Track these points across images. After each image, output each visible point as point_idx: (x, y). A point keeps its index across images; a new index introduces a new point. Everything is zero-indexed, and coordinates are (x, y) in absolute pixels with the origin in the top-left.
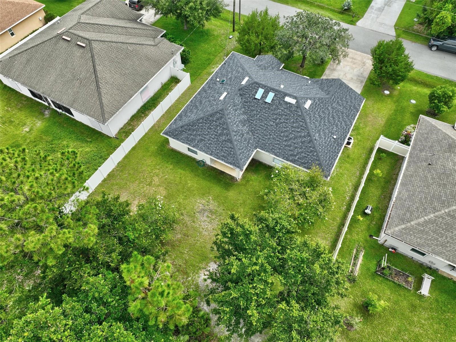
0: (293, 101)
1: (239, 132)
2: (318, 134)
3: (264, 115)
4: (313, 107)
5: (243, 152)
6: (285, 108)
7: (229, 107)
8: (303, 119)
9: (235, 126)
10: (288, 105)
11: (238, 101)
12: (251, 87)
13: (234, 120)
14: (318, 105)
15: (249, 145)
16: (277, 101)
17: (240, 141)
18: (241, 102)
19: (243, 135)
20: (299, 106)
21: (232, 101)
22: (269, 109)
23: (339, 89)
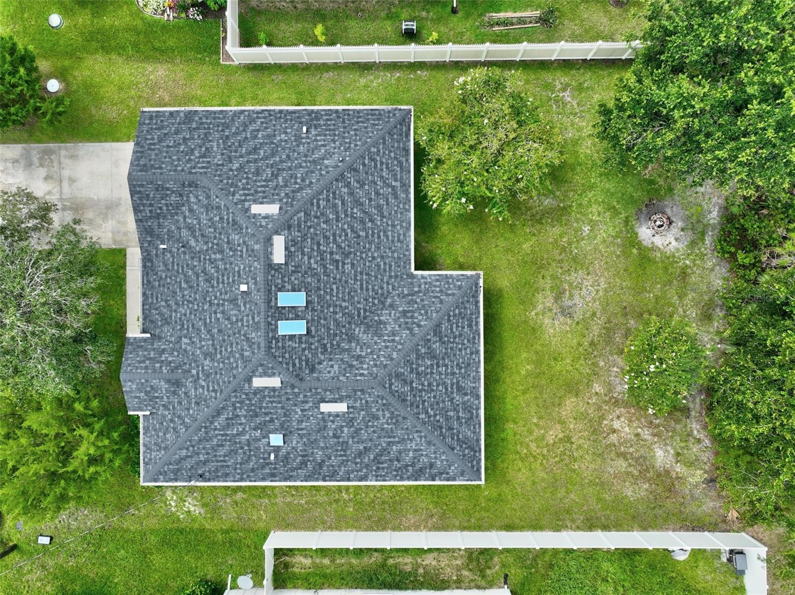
0: (279, 242)
1: (407, 323)
2: (326, 162)
3: (338, 293)
4: (265, 197)
5: (441, 291)
6: (303, 254)
7: (362, 375)
8: (312, 204)
9: (397, 338)
10: (293, 249)
11: (332, 366)
12: (283, 357)
13: (387, 347)
14: (249, 189)
15: (416, 289)
16: (293, 278)
17: (423, 312)
18: (331, 360)
19: (404, 312)
20: (284, 225)
21: (341, 378)
22: (319, 289)
23: (161, 168)
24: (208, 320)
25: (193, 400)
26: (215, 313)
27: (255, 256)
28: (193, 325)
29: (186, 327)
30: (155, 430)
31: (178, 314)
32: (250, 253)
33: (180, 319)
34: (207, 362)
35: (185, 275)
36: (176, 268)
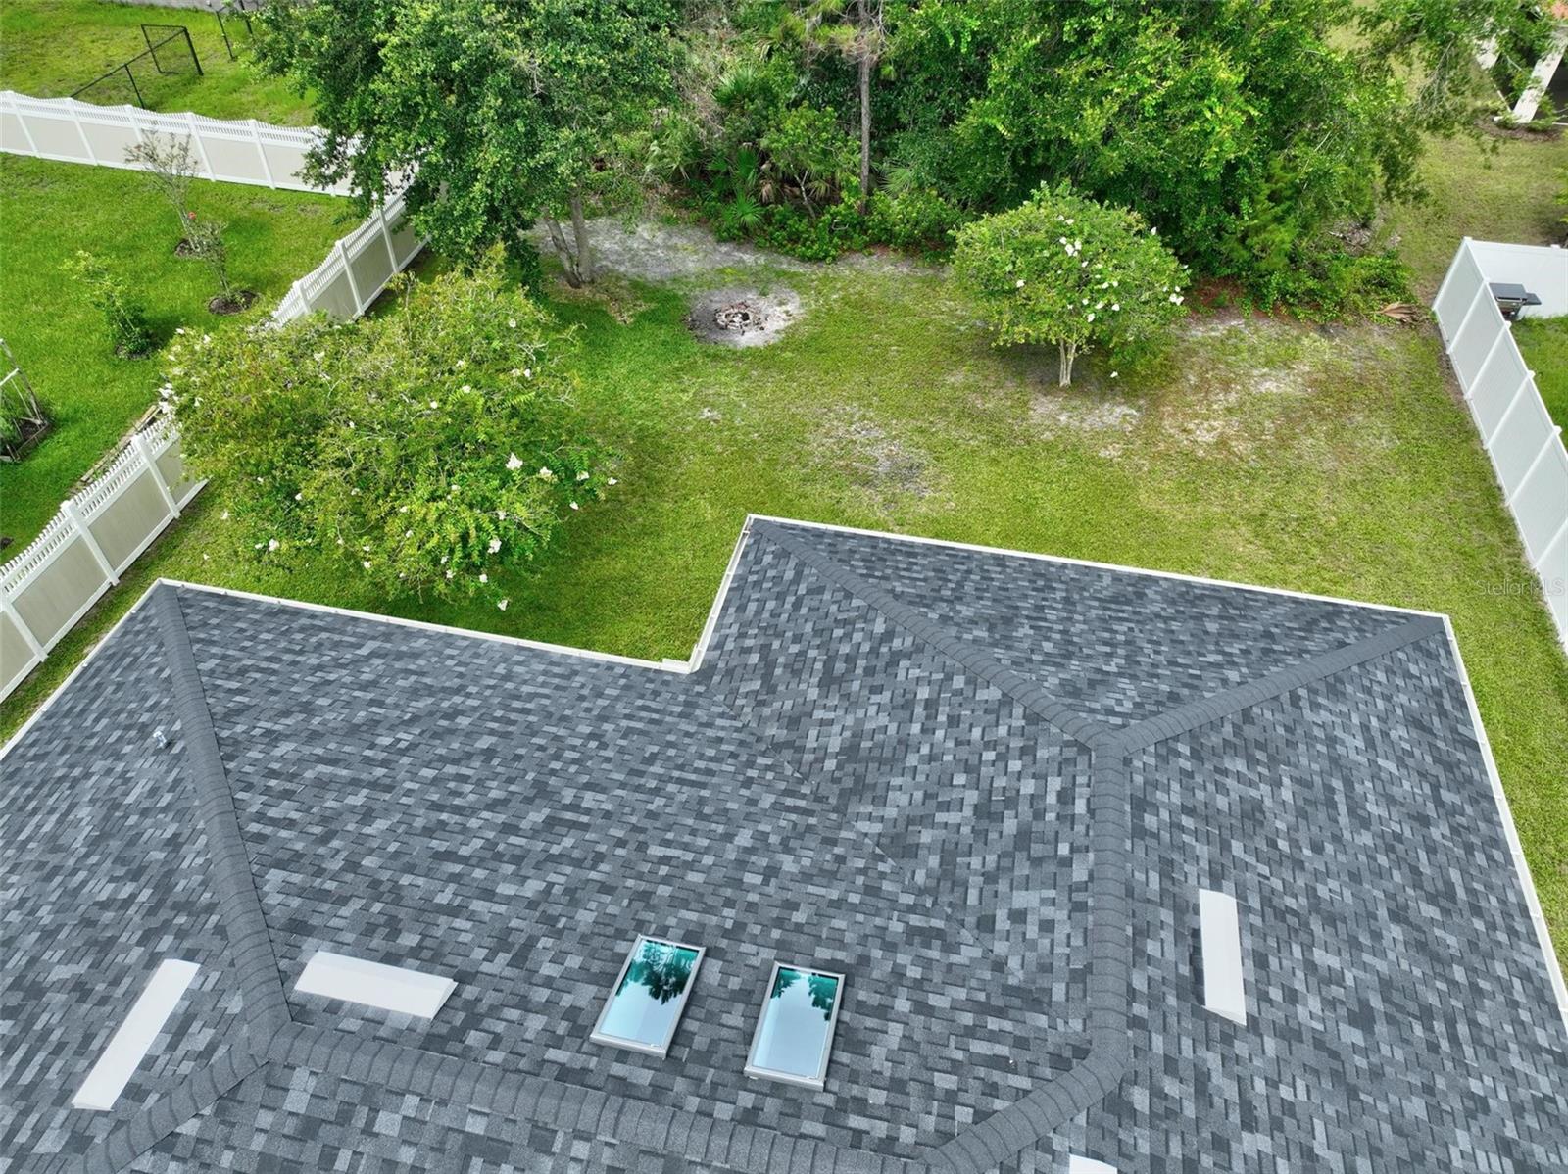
9: (924, 693)
10: (408, 939)
11: (1018, 917)
12: (951, 1098)
13: (954, 721)
15: (754, 658)
16: (548, 970)
17: (838, 632)
18: (986, 924)
19: (828, 681)
20: (273, 948)
22: (645, 896)
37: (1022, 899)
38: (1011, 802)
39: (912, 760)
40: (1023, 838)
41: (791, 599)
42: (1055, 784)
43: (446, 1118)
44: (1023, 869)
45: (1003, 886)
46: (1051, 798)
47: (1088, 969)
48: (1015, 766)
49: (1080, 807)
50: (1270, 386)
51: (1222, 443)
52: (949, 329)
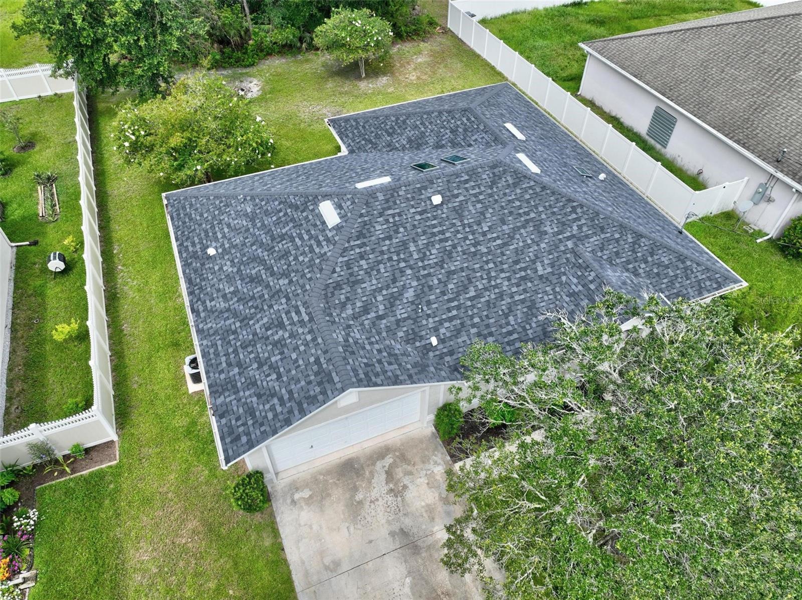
1: (400, 127)
2: (249, 210)
4: (315, 225)
5: (356, 128)
9: (418, 123)
14: (311, 247)
15: (363, 142)
17: (382, 126)
19: (389, 134)
23: (317, 361)
24: (499, 242)
25: (603, 236)
26: (484, 234)
27: (393, 196)
28: (516, 262)
29: (523, 274)
30: (672, 282)
31: (514, 289)
32: (391, 204)
33: (518, 285)
34: (548, 229)
35: (458, 294)
36: (454, 312)
37: (473, 138)
38: (458, 126)
39: (427, 134)
40: (465, 130)
41: (360, 128)
42: (464, 119)
43: (412, 187)
44: (470, 134)
45: (468, 139)
46: (466, 121)
47: (496, 138)
48: (453, 121)
49: (473, 119)
50: (419, 60)
51: (418, 78)
52: (315, 73)
